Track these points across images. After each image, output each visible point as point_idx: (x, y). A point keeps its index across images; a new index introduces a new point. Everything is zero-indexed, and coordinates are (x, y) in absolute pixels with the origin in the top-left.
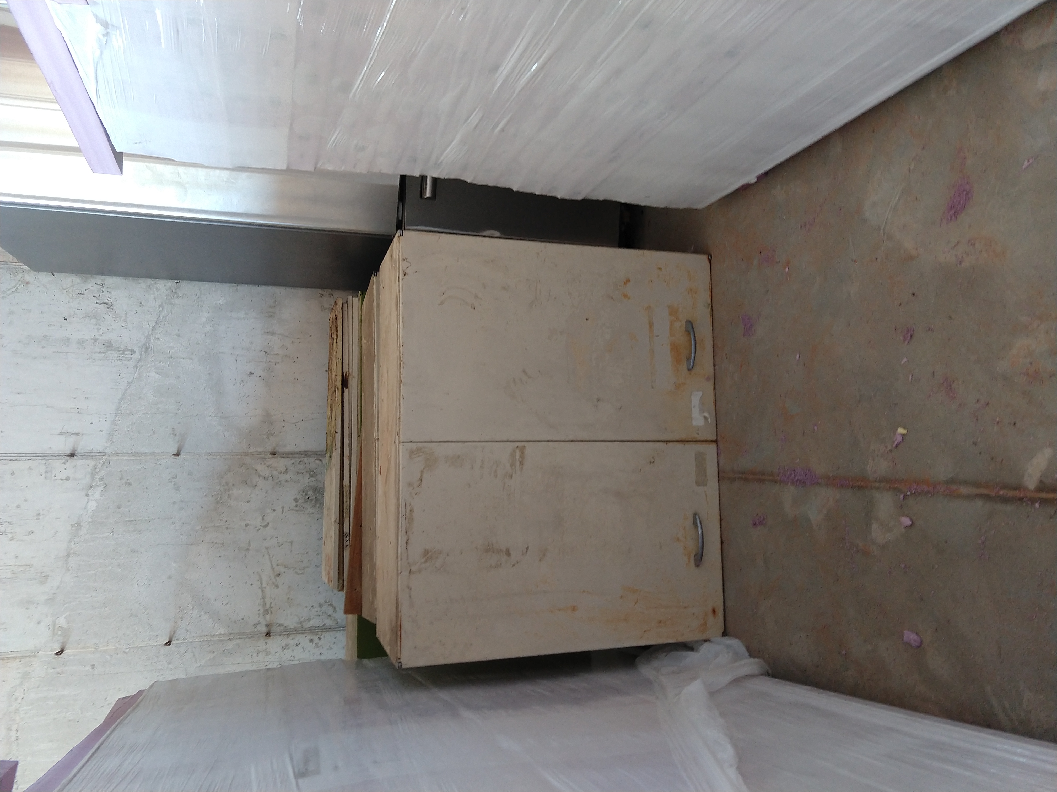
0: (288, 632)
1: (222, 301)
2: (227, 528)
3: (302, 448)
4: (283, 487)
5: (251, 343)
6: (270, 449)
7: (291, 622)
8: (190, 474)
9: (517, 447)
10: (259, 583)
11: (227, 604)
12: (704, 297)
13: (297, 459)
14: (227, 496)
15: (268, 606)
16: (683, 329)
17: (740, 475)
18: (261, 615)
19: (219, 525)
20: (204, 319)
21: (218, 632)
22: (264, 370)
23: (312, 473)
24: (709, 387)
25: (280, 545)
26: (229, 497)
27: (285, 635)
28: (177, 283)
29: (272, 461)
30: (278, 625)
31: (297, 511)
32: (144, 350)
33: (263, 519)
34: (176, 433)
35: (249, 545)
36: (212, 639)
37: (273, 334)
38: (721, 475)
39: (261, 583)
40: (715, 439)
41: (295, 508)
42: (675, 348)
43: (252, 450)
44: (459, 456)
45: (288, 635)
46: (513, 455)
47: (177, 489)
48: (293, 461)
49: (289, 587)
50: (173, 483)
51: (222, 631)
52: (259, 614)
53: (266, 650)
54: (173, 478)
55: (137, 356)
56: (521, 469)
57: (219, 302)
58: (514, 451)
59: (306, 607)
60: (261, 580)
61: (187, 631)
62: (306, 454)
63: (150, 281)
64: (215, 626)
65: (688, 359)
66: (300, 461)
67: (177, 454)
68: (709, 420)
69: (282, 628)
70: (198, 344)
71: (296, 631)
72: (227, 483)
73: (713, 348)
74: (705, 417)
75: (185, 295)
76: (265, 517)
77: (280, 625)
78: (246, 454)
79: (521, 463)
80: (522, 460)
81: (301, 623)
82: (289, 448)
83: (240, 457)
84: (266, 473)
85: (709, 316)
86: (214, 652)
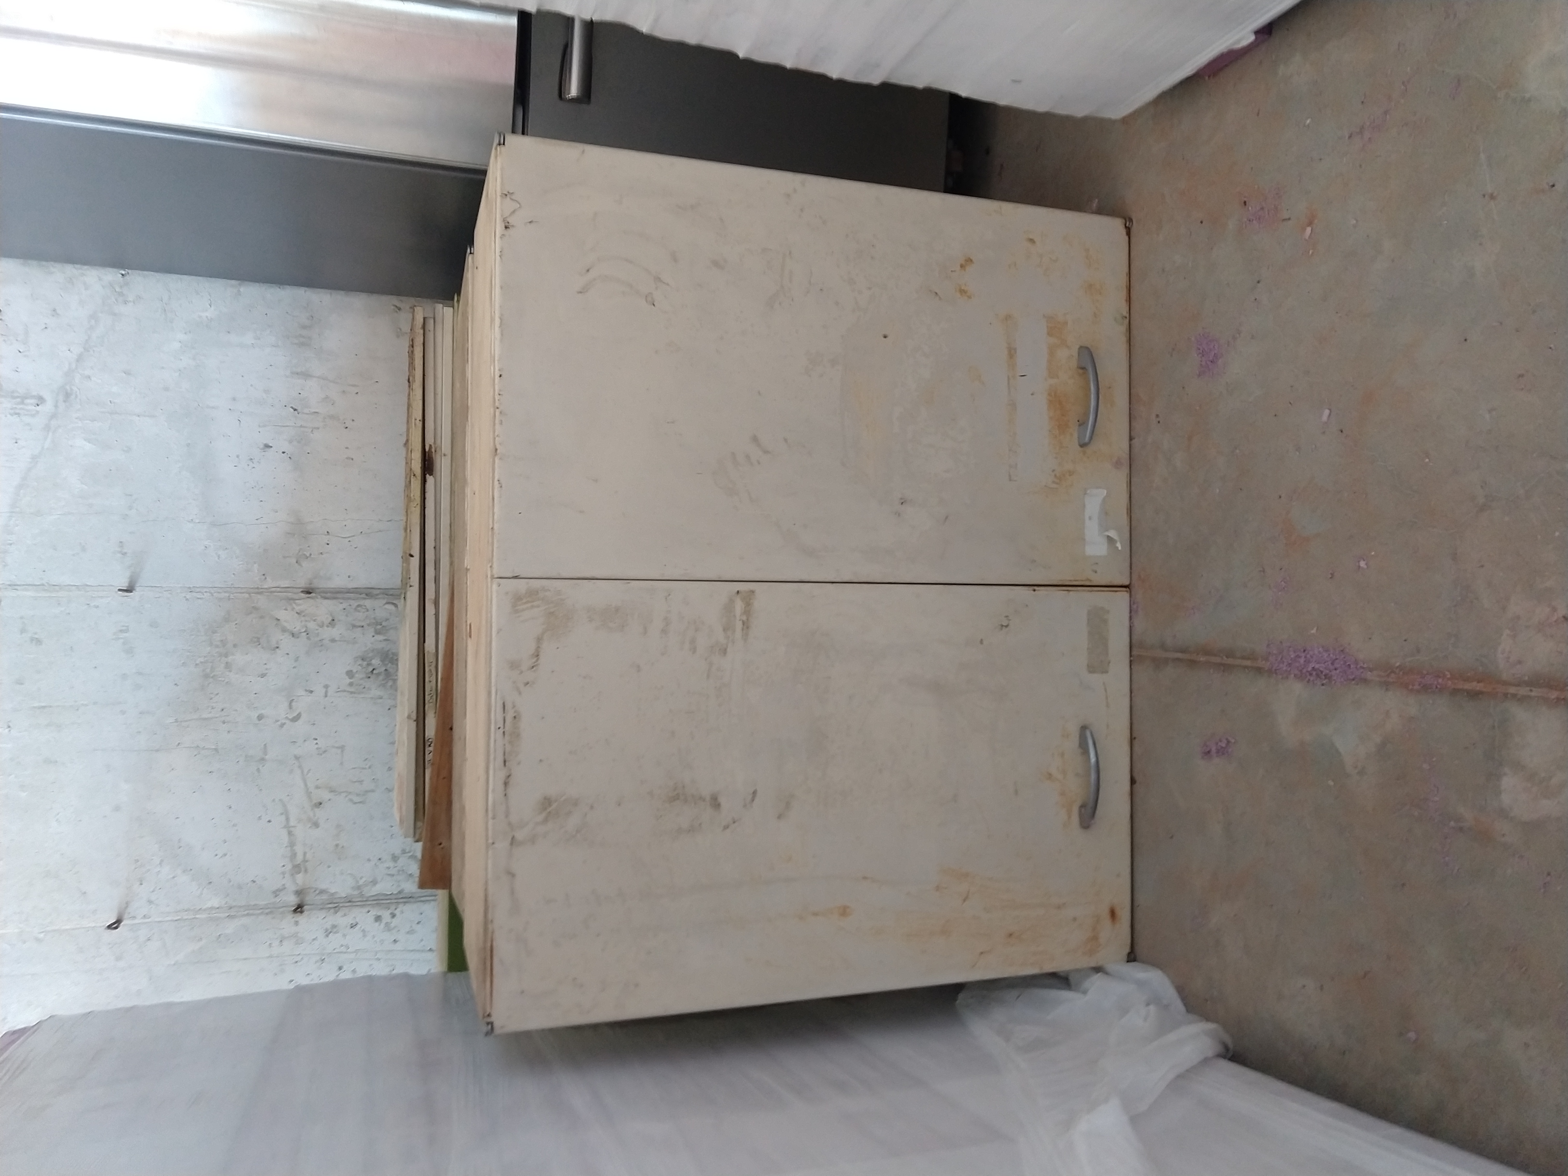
0: (337, 903)
1: (211, 313)
2: (224, 722)
3: (362, 581)
4: (327, 650)
5: (267, 391)
6: (302, 583)
7: (341, 888)
8: (154, 624)
9: (738, 592)
10: (283, 818)
11: (225, 855)
12: (1115, 302)
13: (352, 602)
14: (223, 665)
15: (300, 858)
16: (1074, 363)
17: (1179, 655)
18: (287, 875)
19: (210, 716)
20: (177, 345)
21: (209, 905)
22: (290, 442)
23: (379, 627)
24: (1120, 479)
25: (322, 752)
26: (228, 666)
27: (330, 908)
28: (123, 275)
29: (307, 605)
30: (317, 892)
31: (352, 693)
32: (61, 398)
33: (290, 707)
34: (125, 551)
35: (265, 753)
36: (197, 916)
37: (306, 375)
38: (1134, 653)
39: (287, 819)
40: (1127, 583)
41: (348, 689)
42: (1056, 400)
43: (269, 583)
44: (617, 610)
45: (336, 909)
46: (729, 608)
47: (129, 651)
48: (344, 605)
49: (338, 826)
50: (122, 641)
51: (215, 902)
52: (283, 873)
53: (295, 935)
54: (121, 631)
55: (47, 407)
56: (745, 636)
57: (204, 315)
58: (731, 601)
59: (369, 860)
60: (286, 813)
61: (150, 902)
62: (368, 593)
63: (70, 270)
64: (202, 894)
65: (1082, 424)
66: (359, 606)
67: (129, 590)
68: (1119, 545)
69: (325, 897)
70: (166, 389)
71: (350, 902)
72: (224, 643)
73: (1130, 404)
74: (1110, 540)
75: (139, 297)
76: (294, 704)
77: (322, 892)
78: (259, 591)
79: (746, 625)
80: (747, 619)
81: (359, 888)
82: (338, 582)
83: (247, 596)
84: (296, 625)
85: (1123, 339)
86: (201, 939)
